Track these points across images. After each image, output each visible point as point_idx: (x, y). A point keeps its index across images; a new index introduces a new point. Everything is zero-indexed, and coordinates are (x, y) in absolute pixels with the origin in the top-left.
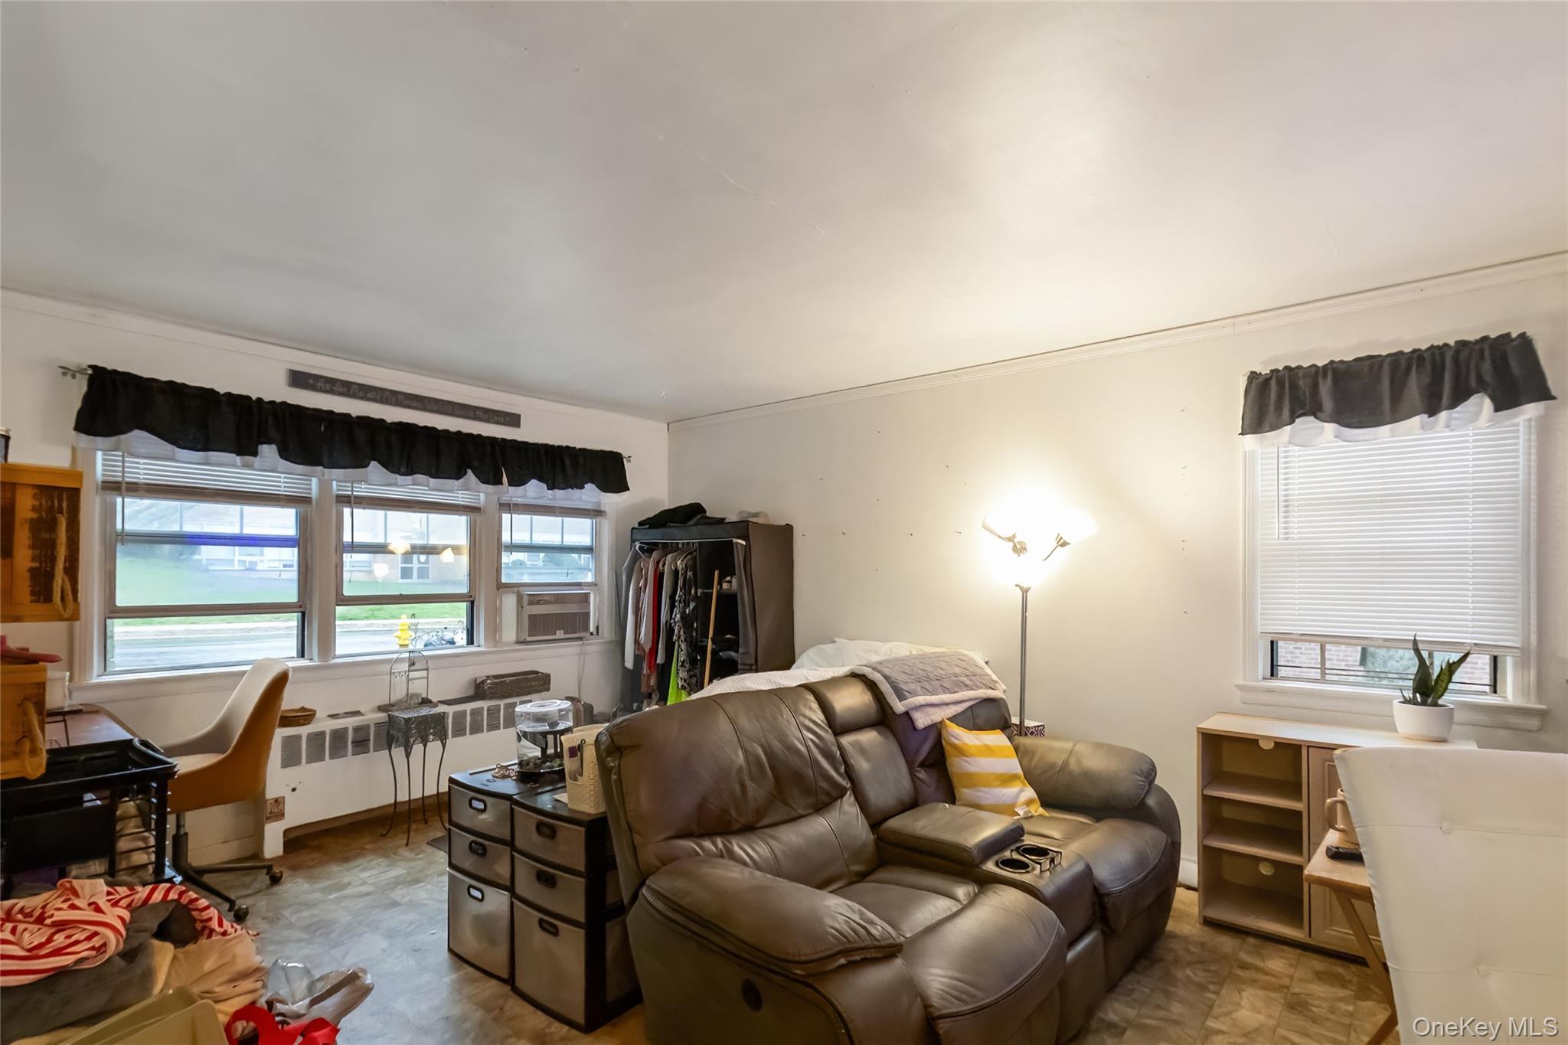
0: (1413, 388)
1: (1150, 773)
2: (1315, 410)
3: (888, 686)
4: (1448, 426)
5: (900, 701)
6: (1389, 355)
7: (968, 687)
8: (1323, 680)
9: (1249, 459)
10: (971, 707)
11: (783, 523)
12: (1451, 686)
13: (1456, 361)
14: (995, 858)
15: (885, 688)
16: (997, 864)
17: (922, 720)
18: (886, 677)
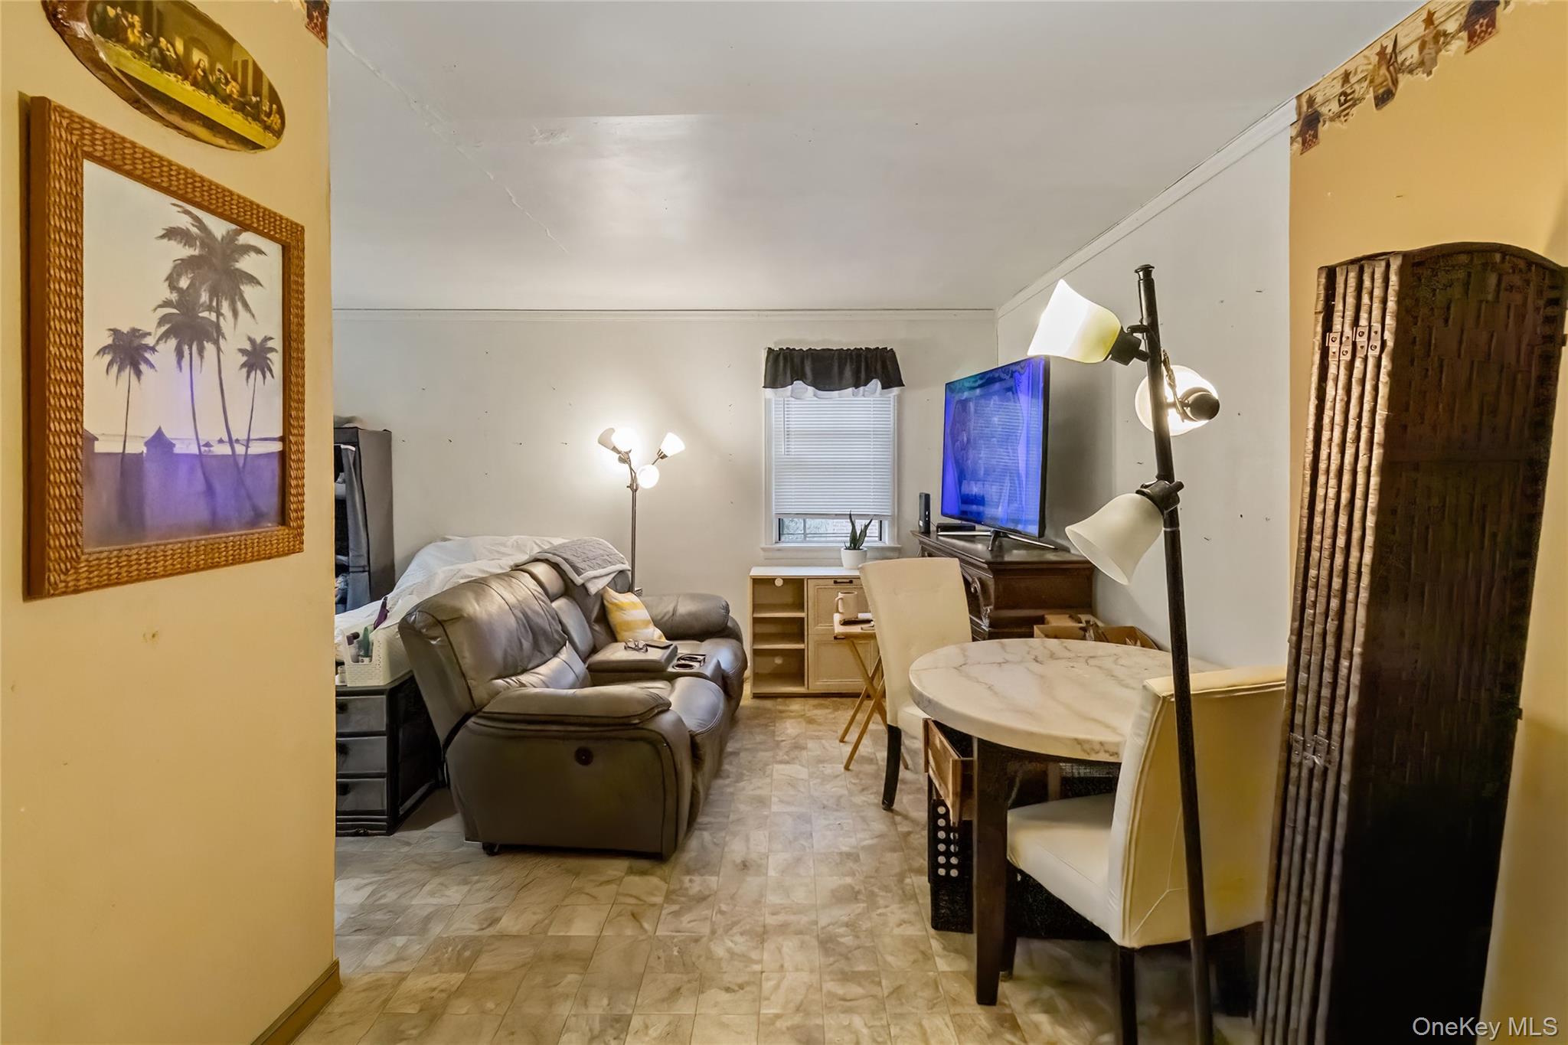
0: (848, 373)
1: (727, 609)
2: (801, 377)
3: (568, 566)
4: (863, 395)
5: (579, 576)
6: (837, 350)
7: (612, 564)
8: (804, 540)
9: (768, 402)
10: (613, 578)
11: (381, 429)
12: (866, 539)
13: (866, 358)
14: (671, 665)
15: (566, 567)
16: (673, 667)
17: (593, 588)
18: (565, 559)
